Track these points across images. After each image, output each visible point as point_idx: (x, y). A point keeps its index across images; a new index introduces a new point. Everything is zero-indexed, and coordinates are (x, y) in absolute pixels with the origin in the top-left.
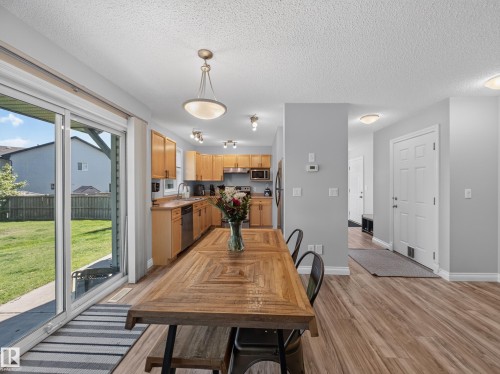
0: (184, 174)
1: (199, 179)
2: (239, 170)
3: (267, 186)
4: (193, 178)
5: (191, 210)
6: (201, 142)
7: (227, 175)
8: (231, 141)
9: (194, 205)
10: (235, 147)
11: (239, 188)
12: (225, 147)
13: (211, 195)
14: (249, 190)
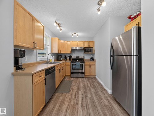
0: (52, 49)
1: (59, 52)
2: (78, 48)
3: (92, 56)
4: (56, 52)
5: (54, 70)
6: (60, 31)
7: (73, 51)
8: (75, 33)
9: (56, 66)
10: (77, 36)
11: (79, 57)
12: (73, 36)
13: (65, 60)
14: (83, 58)
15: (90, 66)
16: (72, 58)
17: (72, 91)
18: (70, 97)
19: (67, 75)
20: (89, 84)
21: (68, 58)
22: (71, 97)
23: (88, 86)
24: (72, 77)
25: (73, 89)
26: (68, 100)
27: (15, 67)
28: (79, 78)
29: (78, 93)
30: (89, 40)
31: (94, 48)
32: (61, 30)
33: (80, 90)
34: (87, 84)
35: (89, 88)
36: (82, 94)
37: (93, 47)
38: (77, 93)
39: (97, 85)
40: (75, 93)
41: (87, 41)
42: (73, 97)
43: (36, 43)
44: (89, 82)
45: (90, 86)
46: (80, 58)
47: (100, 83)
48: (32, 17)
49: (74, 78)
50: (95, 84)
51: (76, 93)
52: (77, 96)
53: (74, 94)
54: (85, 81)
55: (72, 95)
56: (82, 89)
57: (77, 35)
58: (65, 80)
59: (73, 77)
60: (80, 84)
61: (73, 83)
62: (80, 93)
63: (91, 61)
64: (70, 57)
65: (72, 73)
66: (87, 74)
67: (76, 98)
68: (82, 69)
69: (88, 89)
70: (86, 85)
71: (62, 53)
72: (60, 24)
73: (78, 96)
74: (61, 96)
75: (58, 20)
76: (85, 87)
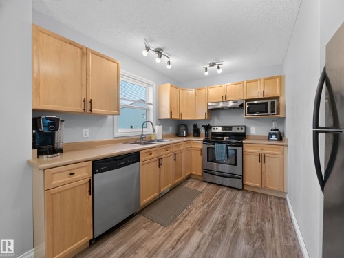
0: (158, 112)
3: (274, 126)
6: (169, 67)
8: (213, 64)
9: (141, 152)
10: (220, 71)
11: (230, 128)
12: (206, 73)
13: (194, 136)
14: (243, 131)
15: (262, 158)
16: (213, 131)
17: (180, 224)
18: (161, 238)
19: (193, 173)
20: (243, 219)
21: (203, 131)
22: (163, 243)
23: (235, 224)
24: (205, 182)
25: (185, 217)
26: (151, 249)
27: (36, 150)
28: (225, 189)
29: (190, 237)
30: (263, 77)
31: (281, 99)
32: (169, 63)
33: (202, 231)
34: (239, 214)
35: (237, 233)
36: (199, 244)
37: (278, 98)
38: (187, 237)
39: (276, 232)
40: (181, 232)
41: (256, 81)
42: (168, 246)
43: (91, 102)
44: (251, 211)
45: (241, 227)
46: (234, 130)
47: (292, 229)
48: (81, 48)
49: (211, 186)
50: (267, 226)
51: (183, 235)
52: (179, 246)
53: (176, 237)
54: (235, 203)
55: (170, 235)
56: (207, 228)
57: (219, 68)
58: (186, 186)
59: (209, 183)
60: (215, 208)
61: (198, 201)
62: (196, 238)
63: (270, 143)
64: (208, 128)
65: (205, 171)
66: (252, 181)
67: (173, 252)
68: (236, 164)
69: (230, 233)
70: (233, 217)
71: (183, 118)
72: (162, 50)
73: (182, 249)
74: (145, 228)
75: (152, 40)
76: (223, 224)
